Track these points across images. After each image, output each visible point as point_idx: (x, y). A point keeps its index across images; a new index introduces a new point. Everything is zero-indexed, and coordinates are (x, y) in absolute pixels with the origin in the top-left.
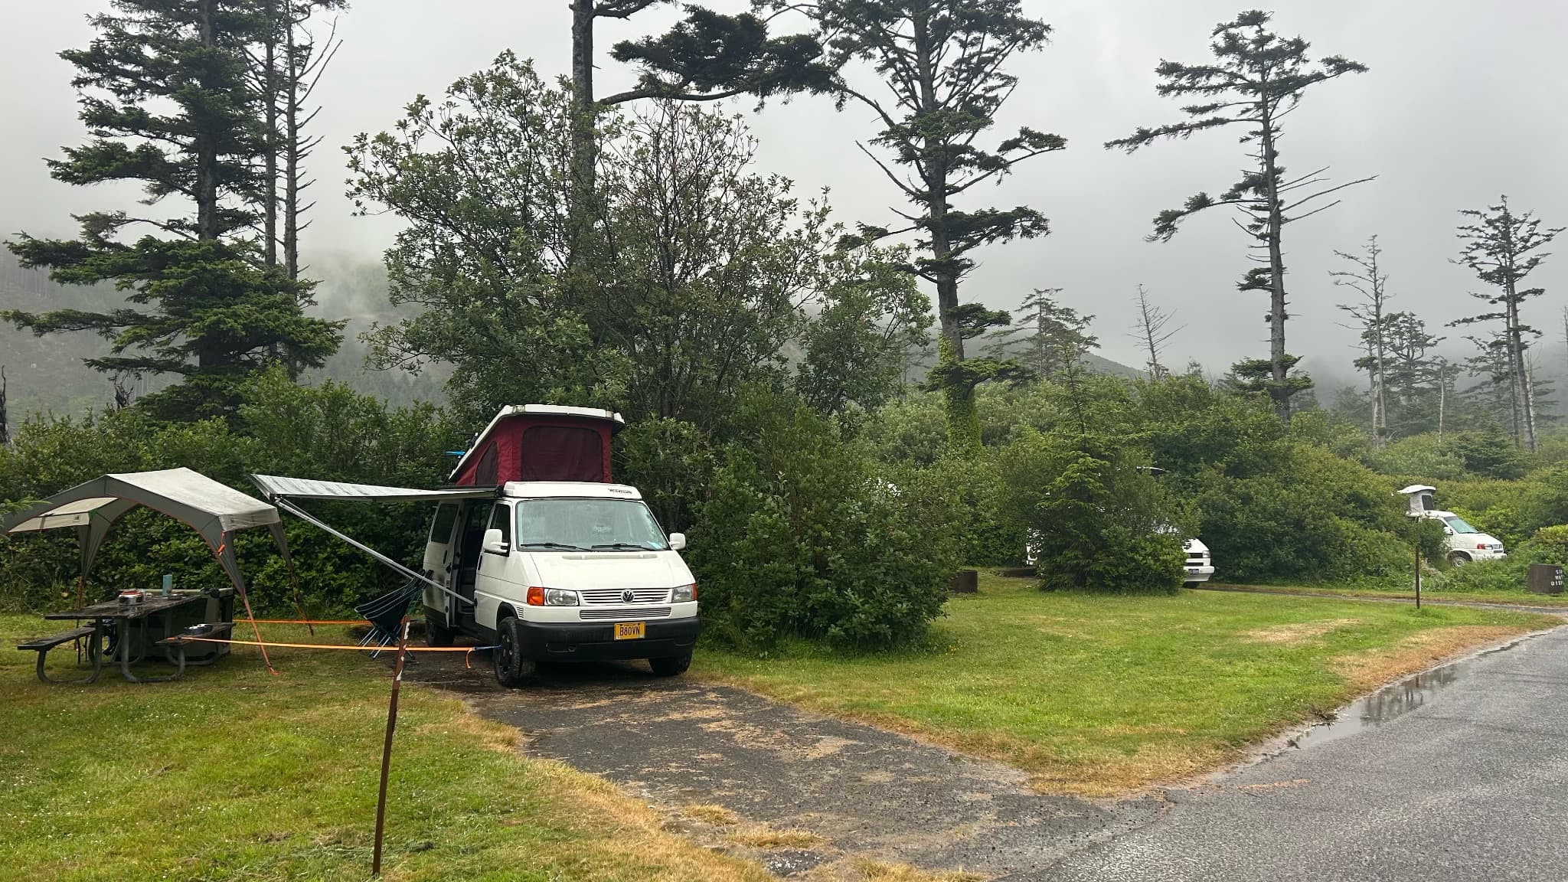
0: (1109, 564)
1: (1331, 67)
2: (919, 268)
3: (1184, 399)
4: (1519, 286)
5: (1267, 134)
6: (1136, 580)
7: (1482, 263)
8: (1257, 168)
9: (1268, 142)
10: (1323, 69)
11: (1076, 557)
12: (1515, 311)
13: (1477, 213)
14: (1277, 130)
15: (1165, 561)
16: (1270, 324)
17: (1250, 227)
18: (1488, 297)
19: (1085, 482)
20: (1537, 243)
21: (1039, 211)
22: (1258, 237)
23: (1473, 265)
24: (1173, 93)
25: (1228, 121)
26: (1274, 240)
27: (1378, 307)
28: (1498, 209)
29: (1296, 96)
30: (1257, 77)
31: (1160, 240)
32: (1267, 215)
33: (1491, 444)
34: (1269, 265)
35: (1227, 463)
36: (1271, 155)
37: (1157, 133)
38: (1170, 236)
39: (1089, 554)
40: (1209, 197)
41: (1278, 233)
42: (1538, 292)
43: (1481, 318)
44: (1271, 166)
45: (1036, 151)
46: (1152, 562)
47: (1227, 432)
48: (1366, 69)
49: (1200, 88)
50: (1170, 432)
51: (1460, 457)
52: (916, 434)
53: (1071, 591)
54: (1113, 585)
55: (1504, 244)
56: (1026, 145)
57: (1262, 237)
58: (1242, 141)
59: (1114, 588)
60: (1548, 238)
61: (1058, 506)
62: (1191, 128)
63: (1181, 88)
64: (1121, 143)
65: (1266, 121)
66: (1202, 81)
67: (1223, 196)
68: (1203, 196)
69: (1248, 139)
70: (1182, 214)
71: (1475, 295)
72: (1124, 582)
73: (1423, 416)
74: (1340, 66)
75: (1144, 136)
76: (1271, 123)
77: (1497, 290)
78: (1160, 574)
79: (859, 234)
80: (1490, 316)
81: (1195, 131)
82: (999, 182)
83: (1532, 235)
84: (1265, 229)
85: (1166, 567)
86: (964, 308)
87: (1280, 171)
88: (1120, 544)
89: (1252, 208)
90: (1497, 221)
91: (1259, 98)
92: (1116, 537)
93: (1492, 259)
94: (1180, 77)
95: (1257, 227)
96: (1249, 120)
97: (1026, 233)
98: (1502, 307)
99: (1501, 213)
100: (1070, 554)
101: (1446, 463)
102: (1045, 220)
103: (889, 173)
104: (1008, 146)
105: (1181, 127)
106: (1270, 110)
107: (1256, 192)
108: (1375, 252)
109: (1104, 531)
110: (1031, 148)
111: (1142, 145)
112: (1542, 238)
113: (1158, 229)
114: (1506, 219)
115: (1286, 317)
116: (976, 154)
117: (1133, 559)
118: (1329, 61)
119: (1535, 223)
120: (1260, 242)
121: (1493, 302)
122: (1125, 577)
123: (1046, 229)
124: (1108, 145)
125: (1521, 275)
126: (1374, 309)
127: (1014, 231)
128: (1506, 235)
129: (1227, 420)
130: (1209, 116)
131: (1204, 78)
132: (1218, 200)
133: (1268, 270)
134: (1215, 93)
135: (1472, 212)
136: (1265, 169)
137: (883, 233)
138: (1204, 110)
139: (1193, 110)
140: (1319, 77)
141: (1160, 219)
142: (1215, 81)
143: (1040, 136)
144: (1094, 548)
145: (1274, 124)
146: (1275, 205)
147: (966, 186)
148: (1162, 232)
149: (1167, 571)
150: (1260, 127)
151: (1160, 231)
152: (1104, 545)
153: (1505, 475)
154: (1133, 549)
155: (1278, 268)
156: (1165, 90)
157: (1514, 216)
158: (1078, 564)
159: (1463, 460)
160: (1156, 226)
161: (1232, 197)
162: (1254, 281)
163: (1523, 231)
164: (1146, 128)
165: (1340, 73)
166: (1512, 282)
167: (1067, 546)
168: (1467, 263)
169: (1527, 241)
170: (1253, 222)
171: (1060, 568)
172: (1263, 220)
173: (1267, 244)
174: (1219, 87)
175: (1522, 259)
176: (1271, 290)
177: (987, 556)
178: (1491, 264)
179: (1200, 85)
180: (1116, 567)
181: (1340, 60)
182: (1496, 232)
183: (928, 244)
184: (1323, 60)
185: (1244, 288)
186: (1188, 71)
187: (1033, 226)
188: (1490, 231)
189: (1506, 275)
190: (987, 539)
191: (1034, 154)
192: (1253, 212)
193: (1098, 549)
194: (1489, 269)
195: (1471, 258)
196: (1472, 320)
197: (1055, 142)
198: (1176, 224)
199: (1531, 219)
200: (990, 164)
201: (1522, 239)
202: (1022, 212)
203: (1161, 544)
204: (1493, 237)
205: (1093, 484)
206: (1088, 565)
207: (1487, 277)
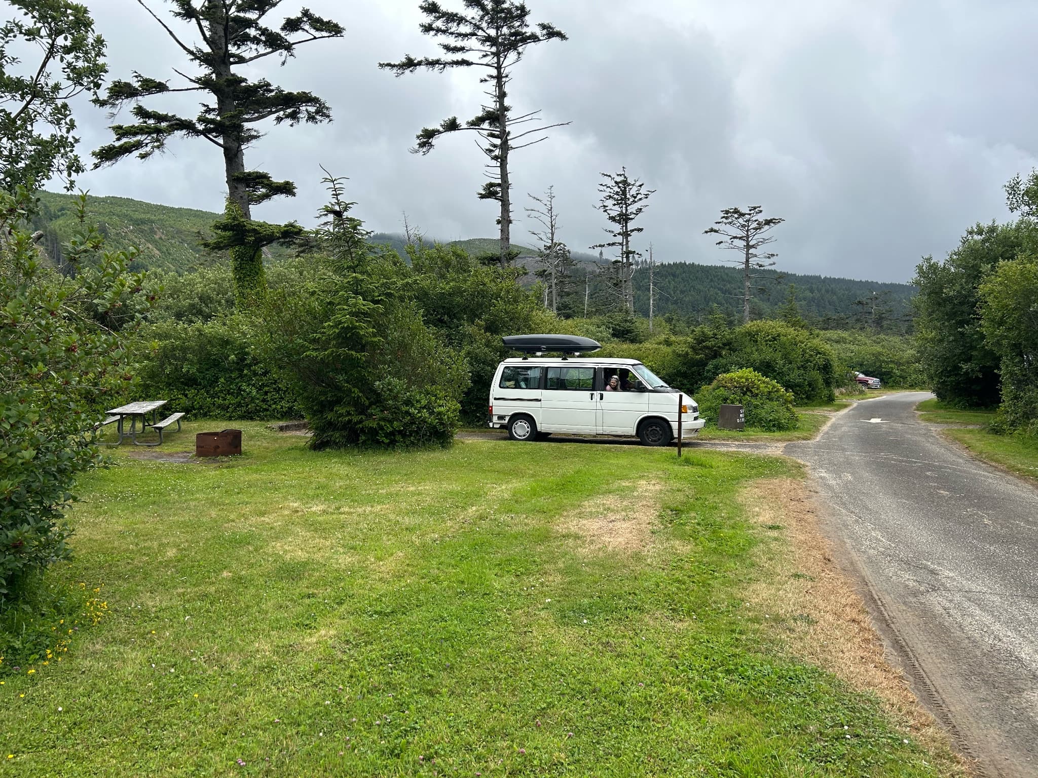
0: (384, 419)
1: (545, 32)
2: (200, 127)
3: (447, 264)
4: (631, 225)
5: (499, 78)
6: (411, 435)
7: (611, 209)
8: (492, 105)
9: (500, 85)
10: (539, 32)
11: (349, 414)
12: (627, 242)
13: (610, 176)
14: (507, 76)
15: (439, 413)
16: (499, 226)
17: (487, 150)
18: (612, 232)
19: (356, 328)
20: (640, 199)
21: (323, 100)
22: (492, 159)
23: (605, 211)
24: (432, 33)
25: (472, 63)
26: (502, 160)
27: (553, 234)
28: (621, 175)
29: (519, 53)
30: (492, 32)
31: (421, 153)
32: (498, 142)
33: (626, 321)
34: (499, 181)
35: (486, 320)
36: (502, 95)
37: (420, 63)
38: (428, 150)
39: (362, 410)
40: (458, 122)
41: (506, 157)
42: (640, 230)
43: (609, 244)
44: (502, 104)
45: (318, 34)
46: (427, 415)
47: (483, 294)
48: (567, 39)
49: (452, 33)
50: (438, 290)
51: (609, 328)
52: (213, 295)
53: (342, 450)
54: (387, 441)
55: (622, 198)
56: (307, 27)
57: (495, 158)
58: (482, 81)
59: (388, 445)
60: (647, 196)
61: (329, 356)
62: (445, 64)
63: (438, 30)
64: (393, 66)
65: (499, 68)
66: (453, 27)
67: (468, 123)
68: (454, 120)
69: (486, 80)
70: (439, 132)
71: (606, 230)
72: (398, 438)
73: (570, 309)
74: (552, 33)
75: (410, 64)
76: (502, 70)
77: (617, 228)
78: (435, 427)
79: (137, 85)
80: (613, 244)
81: (448, 68)
82: (283, 63)
83: (637, 194)
84: (497, 152)
85: (440, 419)
86: (249, 174)
87: (507, 109)
88: (395, 398)
89: (489, 136)
90: (620, 182)
91: (494, 49)
92: (390, 390)
93: (617, 207)
94: (438, 18)
95: (491, 151)
96: (487, 65)
97: (311, 118)
98: (619, 239)
99: (622, 178)
100: (342, 410)
101: (601, 332)
102: (327, 108)
103: (171, 33)
104: (292, 25)
105: (437, 62)
106: (502, 59)
107: (490, 124)
108: (552, 197)
109: (377, 383)
110: (313, 31)
111: (407, 71)
112: (643, 196)
113: (419, 144)
114: (625, 182)
115: (510, 222)
116: (260, 29)
117: (407, 413)
118: (544, 27)
119: (640, 186)
120: (494, 163)
121: (615, 236)
122: (400, 432)
123: (328, 116)
124: (381, 65)
125: (632, 219)
126: (550, 235)
127: (301, 115)
128: (624, 193)
129: (484, 284)
130: (458, 56)
131: (455, 24)
132: (464, 126)
133: (499, 185)
134: (463, 40)
135: (607, 175)
136: (498, 106)
137: (161, 87)
138: (456, 50)
139: (447, 48)
140: (534, 38)
141: (421, 135)
142: (465, 29)
143: (319, 20)
144: (367, 403)
145: (504, 72)
146: (504, 135)
147: (251, 59)
148: (423, 147)
149: (442, 424)
150: (494, 72)
151: (422, 145)
152: (377, 399)
153: (633, 341)
154: (408, 402)
155: (505, 184)
156: (428, 29)
157: (629, 181)
158: (350, 421)
159: (611, 331)
160: (418, 141)
161: (476, 123)
162: (489, 192)
163: (633, 191)
164: (413, 57)
165: (549, 38)
166: (626, 223)
167: (338, 401)
168: (602, 209)
169: (635, 197)
170: (488, 147)
171: (331, 425)
172: (495, 146)
173: (499, 164)
174: (465, 35)
175: (632, 209)
176: (501, 200)
177: (267, 410)
178: (615, 211)
179: (452, 30)
180: (390, 422)
181: (550, 27)
182: (619, 190)
183: (214, 110)
184: (539, 25)
185: (483, 197)
186: (444, 14)
187: (317, 112)
188: (616, 189)
189: (624, 218)
190: (266, 393)
191: (315, 38)
192: (489, 138)
193: (371, 404)
194: (613, 214)
195: (605, 206)
196: (604, 246)
197: (334, 29)
198: (434, 141)
199: (638, 184)
200: (274, 42)
201: (633, 196)
202: (306, 98)
203: (435, 396)
204: (617, 193)
205: (366, 330)
206: (361, 422)
207: (613, 219)
